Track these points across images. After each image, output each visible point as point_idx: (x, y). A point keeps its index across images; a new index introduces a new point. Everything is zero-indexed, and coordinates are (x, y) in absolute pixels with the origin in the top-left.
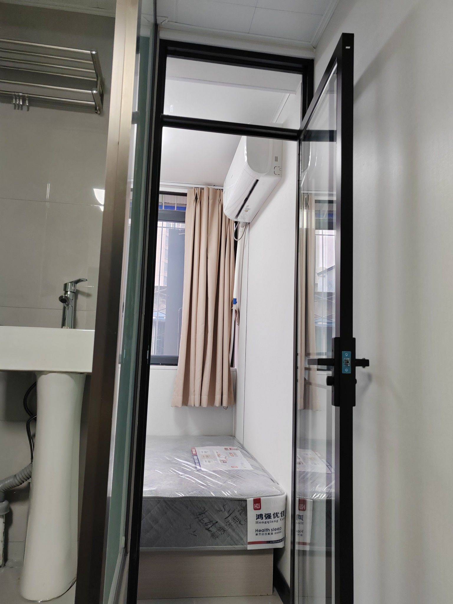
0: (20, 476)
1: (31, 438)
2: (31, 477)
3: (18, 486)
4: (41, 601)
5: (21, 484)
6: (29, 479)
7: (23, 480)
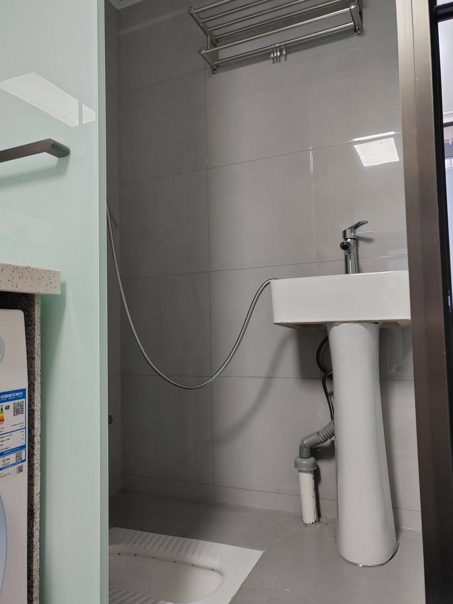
0: (324, 433)
1: (329, 395)
2: (334, 435)
3: (323, 443)
4: (362, 565)
5: (325, 441)
6: (332, 436)
7: (326, 437)
